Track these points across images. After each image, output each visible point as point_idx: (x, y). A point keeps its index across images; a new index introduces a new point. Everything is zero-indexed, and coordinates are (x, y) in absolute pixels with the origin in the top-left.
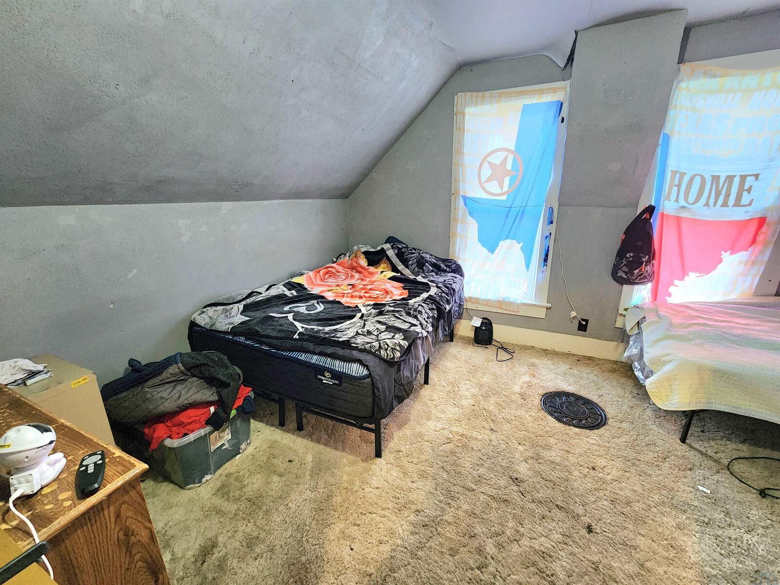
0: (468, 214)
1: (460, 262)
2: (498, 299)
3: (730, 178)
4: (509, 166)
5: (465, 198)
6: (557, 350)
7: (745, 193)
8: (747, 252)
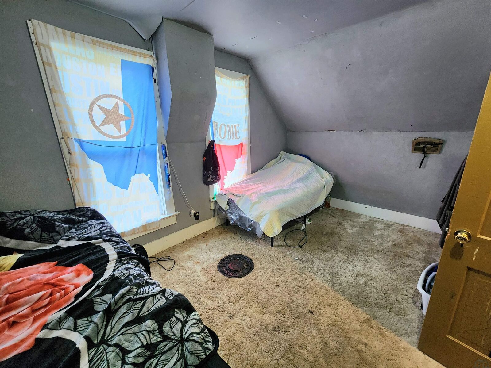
0: (87, 157)
1: (93, 207)
2: (142, 225)
3: (232, 126)
4: (122, 112)
5: (80, 142)
6: (188, 239)
7: (237, 133)
8: (241, 158)
